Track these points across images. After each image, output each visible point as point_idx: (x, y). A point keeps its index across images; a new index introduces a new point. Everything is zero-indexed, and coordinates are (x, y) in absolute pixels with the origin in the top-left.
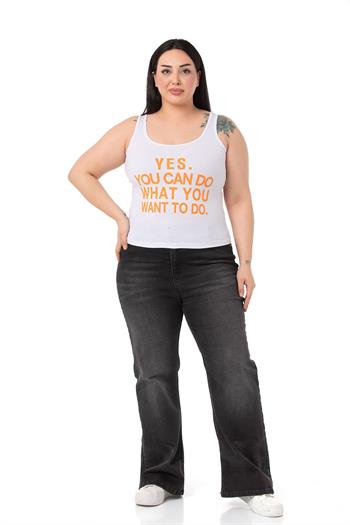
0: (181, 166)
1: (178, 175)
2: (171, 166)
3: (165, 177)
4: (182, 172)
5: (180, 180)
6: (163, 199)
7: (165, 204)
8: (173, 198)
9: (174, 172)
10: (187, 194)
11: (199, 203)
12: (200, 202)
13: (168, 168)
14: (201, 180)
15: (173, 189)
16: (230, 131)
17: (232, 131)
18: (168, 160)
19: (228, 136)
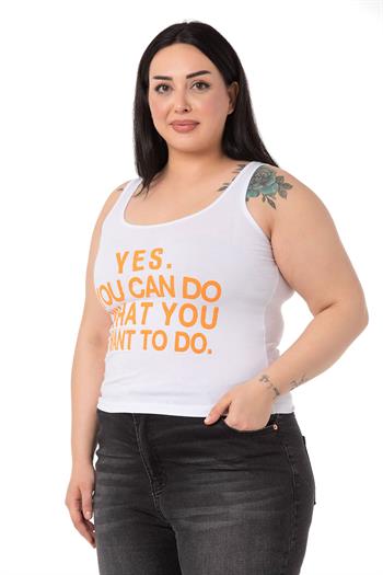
0: (155, 263)
1: (150, 279)
2: (139, 264)
4: (156, 274)
5: (155, 290)
9: (143, 275)
13: (136, 268)
16: (277, 195)
17: (284, 195)
18: (137, 253)
19: (273, 204)
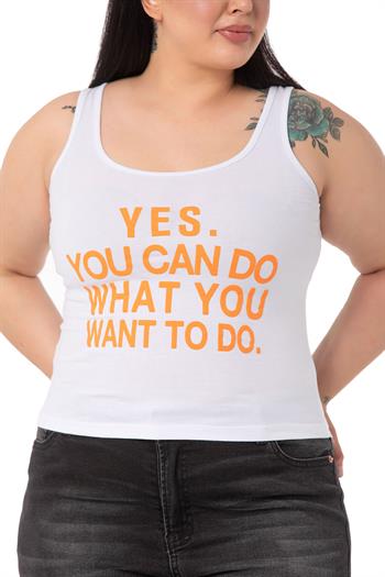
0: (190, 227)
1: (181, 249)
2: (162, 227)
3: (146, 256)
4: (191, 244)
5: (187, 265)
6: (143, 313)
7: (148, 324)
8: (168, 310)
9: (171, 243)
10: (206, 298)
11: (236, 323)
12: (242, 319)
13: (156, 232)
14: (244, 265)
15: (170, 287)
16: (329, 137)
17: (336, 136)
18: (155, 211)
19: (324, 150)
